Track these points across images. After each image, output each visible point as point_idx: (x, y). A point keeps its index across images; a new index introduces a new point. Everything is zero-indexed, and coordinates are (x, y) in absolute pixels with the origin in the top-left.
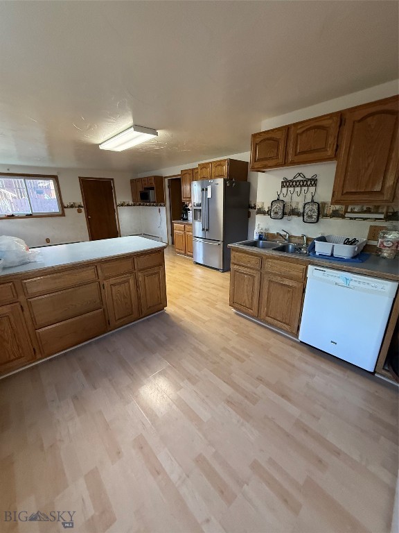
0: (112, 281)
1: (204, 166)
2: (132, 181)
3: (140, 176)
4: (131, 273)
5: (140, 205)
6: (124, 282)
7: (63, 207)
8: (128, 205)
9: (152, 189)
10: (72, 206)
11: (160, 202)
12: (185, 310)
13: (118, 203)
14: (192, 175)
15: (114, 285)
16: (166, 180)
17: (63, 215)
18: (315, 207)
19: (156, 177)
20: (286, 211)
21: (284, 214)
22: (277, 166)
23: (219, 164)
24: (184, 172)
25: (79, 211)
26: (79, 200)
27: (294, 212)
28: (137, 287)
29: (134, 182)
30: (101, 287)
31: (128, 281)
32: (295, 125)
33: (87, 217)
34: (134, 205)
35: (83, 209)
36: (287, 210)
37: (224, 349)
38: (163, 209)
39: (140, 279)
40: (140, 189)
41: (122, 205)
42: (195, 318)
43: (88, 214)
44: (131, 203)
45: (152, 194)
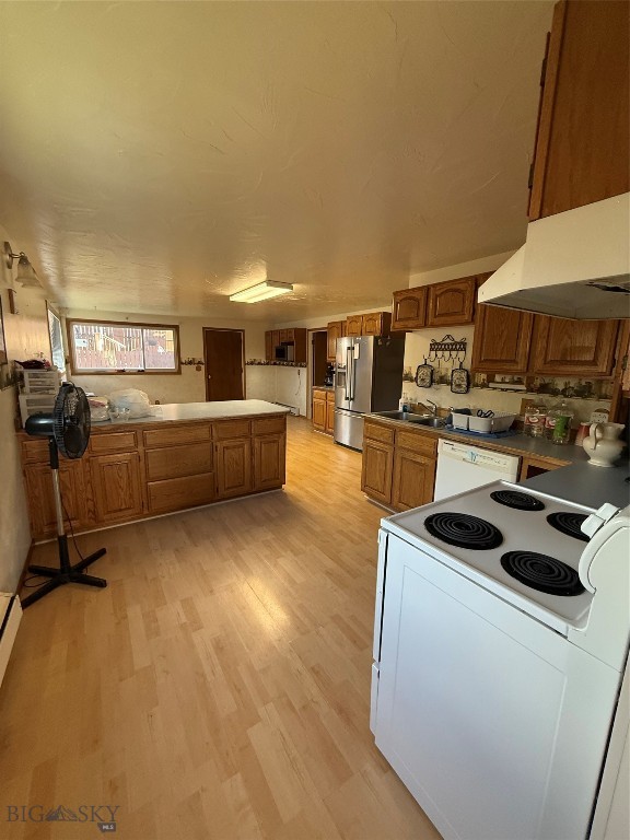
0: (225, 443)
1: (353, 320)
2: (267, 334)
3: (279, 327)
4: (246, 437)
5: (275, 364)
6: (239, 447)
7: (180, 363)
8: (259, 364)
9: (292, 344)
10: (190, 363)
11: (300, 361)
12: (307, 492)
13: (247, 360)
14: (341, 329)
15: (227, 448)
16: (310, 333)
17: (179, 372)
18: (464, 375)
19: (296, 330)
20: (434, 379)
21: (432, 381)
22: (418, 327)
23: (371, 317)
24: (332, 325)
25: (198, 369)
26: (199, 355)
27: (443, 380)
28: (252, 454)
29: (269, 334)
30: (214, 449)
31: (242, 446)
32: (434, 285)
33: (207, 377)
34: (267, 364)
35: (203, 367)
36: (436, 377)
37: (341, 532)
38: (304, 371)
39: (256, 445)
40: (276, 344)
41: (252, 363)
42: (317, 500)
43: (208, 372)
44: (263, 360)
45: (291, 351)
